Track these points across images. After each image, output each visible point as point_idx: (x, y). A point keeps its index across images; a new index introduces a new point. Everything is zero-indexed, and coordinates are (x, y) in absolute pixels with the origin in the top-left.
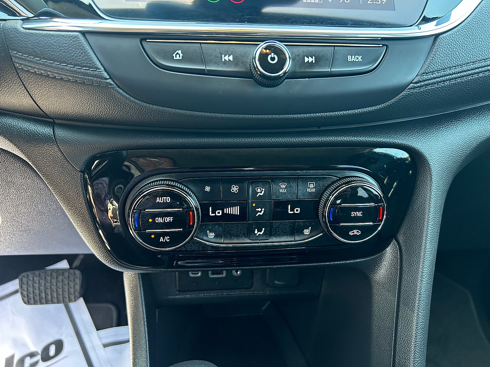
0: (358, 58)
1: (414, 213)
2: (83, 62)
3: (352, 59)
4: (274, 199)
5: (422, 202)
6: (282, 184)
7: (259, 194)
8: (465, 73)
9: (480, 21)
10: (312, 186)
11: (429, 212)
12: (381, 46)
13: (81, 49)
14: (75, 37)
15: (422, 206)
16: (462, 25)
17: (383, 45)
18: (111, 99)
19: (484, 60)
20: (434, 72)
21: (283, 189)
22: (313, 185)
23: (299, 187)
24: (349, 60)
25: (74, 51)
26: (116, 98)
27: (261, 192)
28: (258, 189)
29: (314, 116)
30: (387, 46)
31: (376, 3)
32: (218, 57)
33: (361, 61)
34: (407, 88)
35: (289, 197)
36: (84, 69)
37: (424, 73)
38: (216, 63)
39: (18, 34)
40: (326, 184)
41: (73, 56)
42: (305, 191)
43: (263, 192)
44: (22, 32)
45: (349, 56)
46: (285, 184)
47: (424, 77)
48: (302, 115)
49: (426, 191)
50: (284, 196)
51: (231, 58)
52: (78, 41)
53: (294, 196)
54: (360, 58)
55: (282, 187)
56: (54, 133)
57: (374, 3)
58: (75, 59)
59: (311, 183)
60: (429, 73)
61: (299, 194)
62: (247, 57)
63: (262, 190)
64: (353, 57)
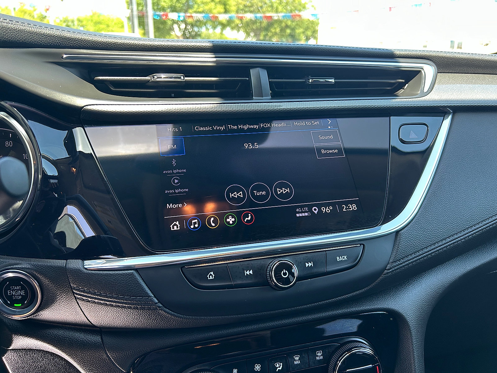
0: (344, 258)
1: (403, 363)
2: (137, 293)
3: (340, 259)
4: (291, 371)
5: (407, 353)
6: (296, 356)
7: (278, 368)
8: (422, 256)
9: (425, 216)
10: (319, 354)
11: (414, 362)
12: (359, 245)
13: (136, 283)
14: (131, 274)
15: (407, 356)
16: (413, 221)
17: (360, 244)
18: (159, 317)
19: (433, 244)
20: (400, 260)
21: (297, 361)
22: (321, 353)
23: (310, 356)
24: (338, 260)
25: (130, 286)
26: (163, 315)
27: (279, 367)
28: (276, 364)
29: (317, 304)
30: (364, 245)
31: (350, 210)
32: (241, 273)
33: (347, 259)
34: (383, 274)
35: (303, 367)
36: (138, 299)
37: (393, 262)
38: (240, 277)
39: (81, 274)
40: (331, 350)
41: (130, 289)
42: (315, 359)
43: (281, 366)
44: (85, 273)
45: (337, 257)
46: (298, 356)
47: (394, 264)
48: (308, 305)
49: (409, 343)
50: (299, 367)
51: (251, 272)
52: (133, 277)
53: (307, 365)
54: (345, 257)
55: (296, 359)
56: (102, 342)
57: (348, 210)
58: (131, 291)
59: (319, 352)
60: (397, 261)
61: (311, 363)
62: (263, 270)
63: (280, 365)
64: (341, 257)
